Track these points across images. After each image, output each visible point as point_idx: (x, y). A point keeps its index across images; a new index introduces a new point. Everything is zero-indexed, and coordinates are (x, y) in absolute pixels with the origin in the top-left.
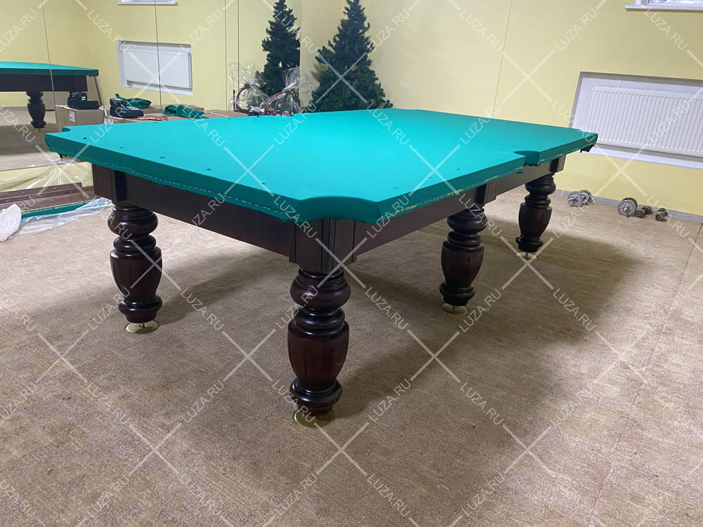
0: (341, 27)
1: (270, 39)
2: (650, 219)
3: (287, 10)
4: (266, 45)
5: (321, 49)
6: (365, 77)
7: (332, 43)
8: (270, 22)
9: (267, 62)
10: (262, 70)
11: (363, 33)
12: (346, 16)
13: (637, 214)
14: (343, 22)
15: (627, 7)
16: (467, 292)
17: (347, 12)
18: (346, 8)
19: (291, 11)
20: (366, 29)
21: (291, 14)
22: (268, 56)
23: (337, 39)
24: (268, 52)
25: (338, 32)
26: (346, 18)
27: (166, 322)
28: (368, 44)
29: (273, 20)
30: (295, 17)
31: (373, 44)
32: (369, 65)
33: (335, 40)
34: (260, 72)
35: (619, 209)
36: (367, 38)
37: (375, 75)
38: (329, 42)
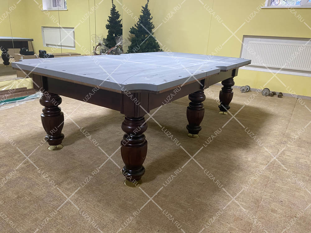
1: (109, 24)
2: (276, 97)
3: (116, 11)
4: (108, 27)
5: (132, 28)
6: (151, 40)
7: (136, 25)
9: (108, 34)
10: (106, 37)
11: (150, 20)
12: (142, 13)
13: (270, 95)
14: (141, 16)
16: (198, 128)
18: (142, 10)
21: (118, 13)
23: (138, 23)
24: (108, 30)
25: (139, 20)
27: (66, 145)
29: (110, 16)
31: (154, 25)
32: (153, 34)
34: (105, 39)
35: (262, 93)
36: (152, 23)
37: (155, 39)
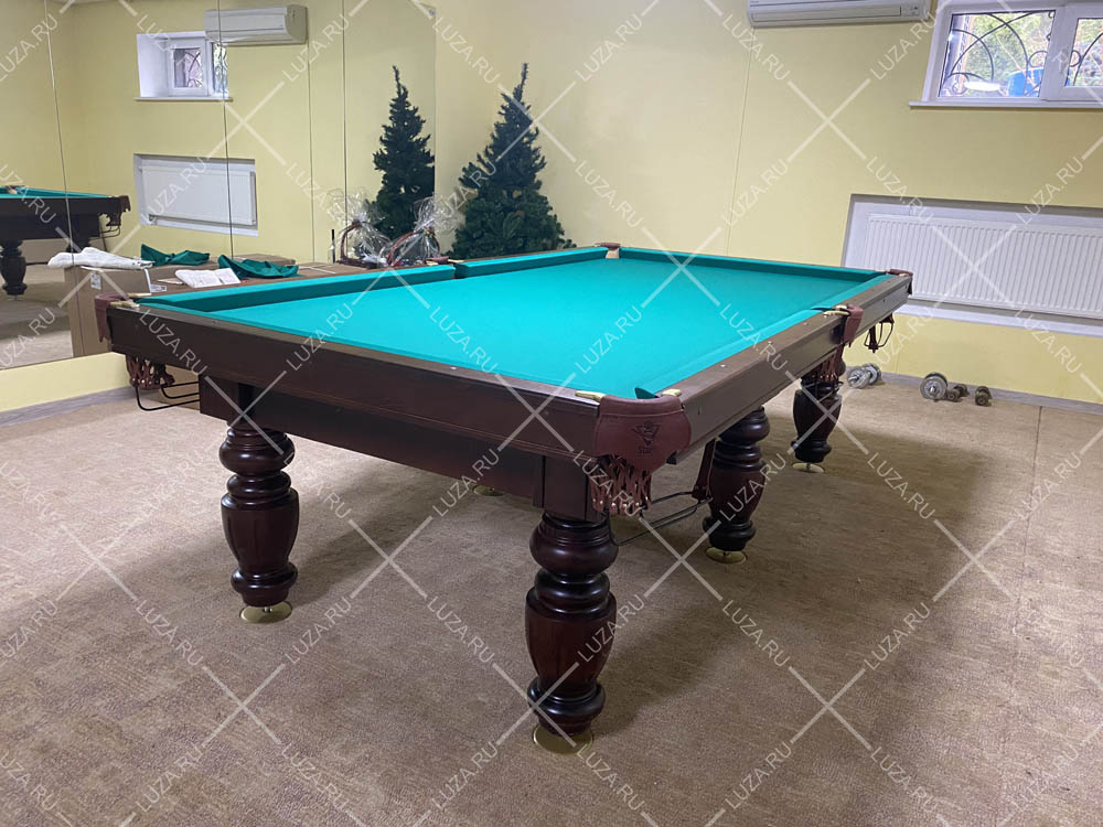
0: (495, 135)
1: (386, 153)
2: (968, 403)
3: (411, 108)
4: (380, 161)
5: (467, 166)
6: (535, 207)
7: (483, 157)
8: (384, 126)
9: (382, 185)
10: (373, 198)
11: (529, 142)
12: (503, 117)
13: (949, 397)
14: (497, 125)
15: (912, 104)
16: (744, 530)
17: (503, 112)
18: (503, 107)
19: (416, 110)
20: (532, 137)
21: (416, 115)
22: (385, 177)
23: (491, 151)
24: (383, 172)
25: (491, 141)
26: (502, 120)
27: (302, 603)
28: (537, 158)
29: (389, 124)
30: (423, 118)
31: (543, 158)
32: (538, 188)
33: (487, 154)
34: (370, 201)
35: (923, 392)
36: (536, 150)
37: (547, 203)
38: (479, 156)
